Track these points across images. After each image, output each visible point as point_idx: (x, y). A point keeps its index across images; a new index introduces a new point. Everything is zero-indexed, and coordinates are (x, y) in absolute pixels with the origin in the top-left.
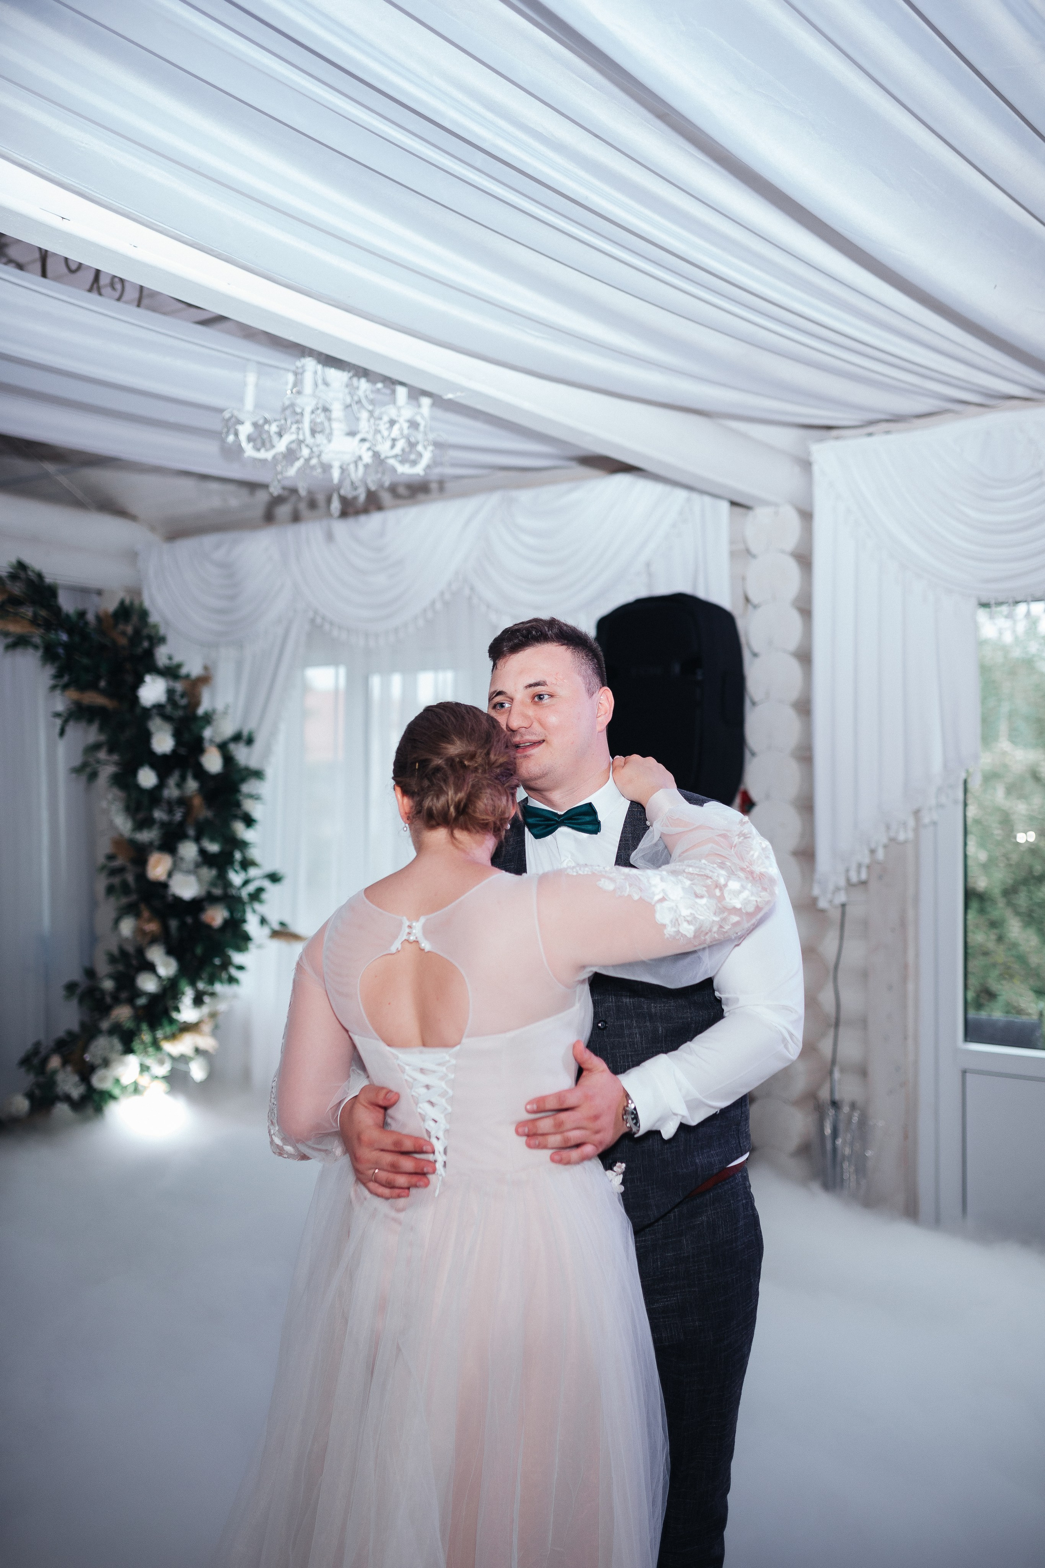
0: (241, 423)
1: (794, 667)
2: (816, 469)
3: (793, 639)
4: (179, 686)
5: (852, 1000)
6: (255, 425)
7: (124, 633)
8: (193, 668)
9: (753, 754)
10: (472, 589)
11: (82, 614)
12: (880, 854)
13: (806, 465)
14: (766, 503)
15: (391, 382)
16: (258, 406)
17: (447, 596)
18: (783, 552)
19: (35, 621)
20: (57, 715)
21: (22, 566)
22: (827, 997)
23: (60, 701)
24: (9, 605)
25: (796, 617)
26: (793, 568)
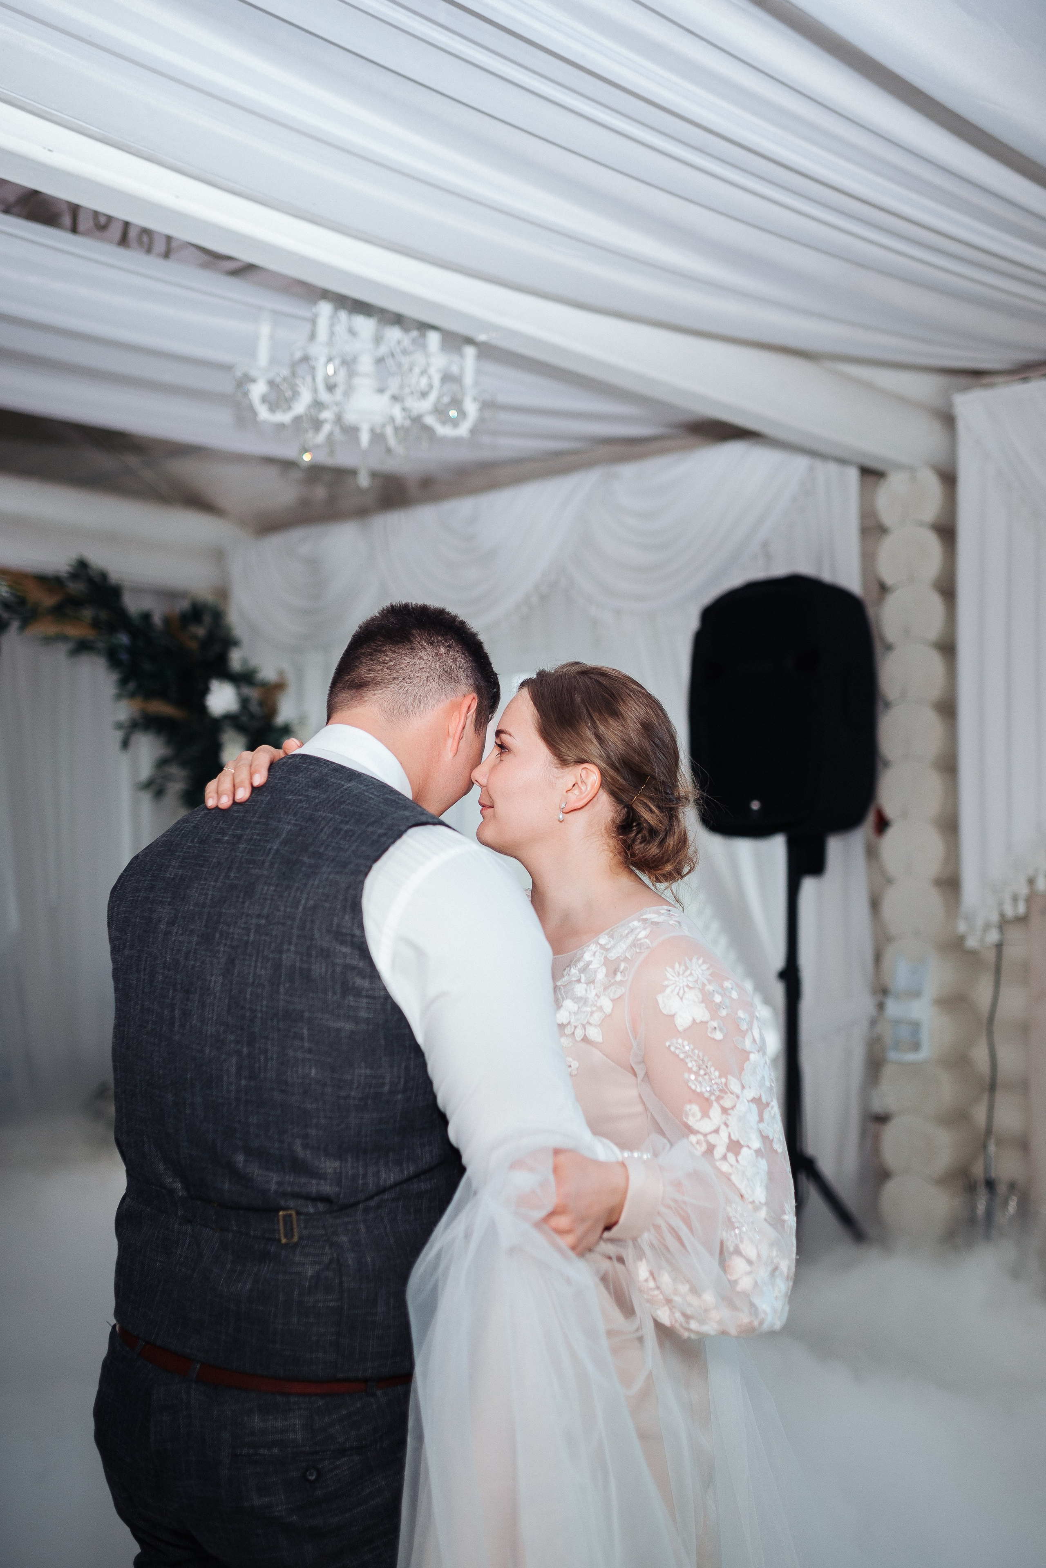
0: (253, 381)
1: (935, 662)
2: (961, 422)
3: (934, 628)
4: (253, 694)
5: (1010, 1059)
6: (271, 383)
7: (194, 637)
8: (268, 673)
9: (889, 765)
10: (570, 581)
11: (146, 617)
13: (949, 420)
15: (424, 327)
16: (273, 361)
17: (543, 589)
18: (921, 524)
19: (96, 624)
20: (119, 726)
21: (82, 565)
22: (980, 1055)
23: (124, 711)
24: (67, 606)
25: (937, 600)
26: (933, 542)
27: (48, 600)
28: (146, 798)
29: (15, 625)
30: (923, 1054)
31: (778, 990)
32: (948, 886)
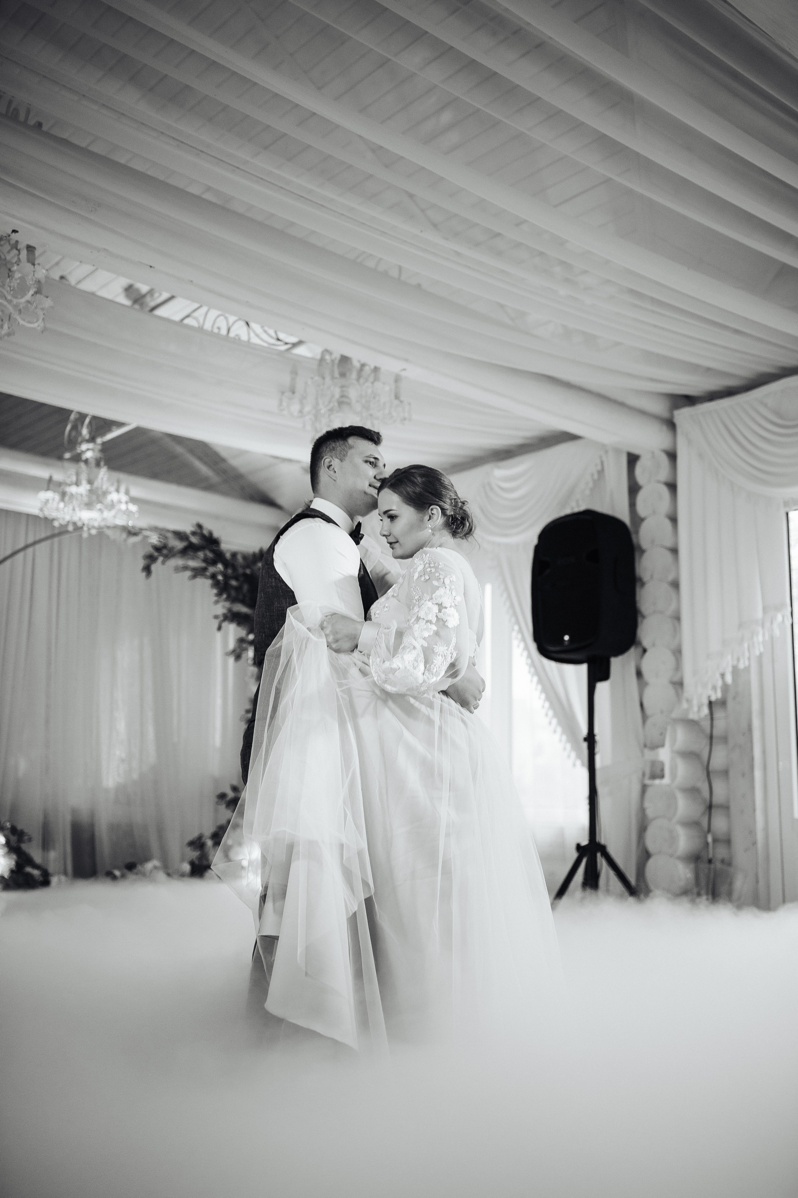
1: (668, 557)
2: (678, 425)
3: (666, 539)
5: (719, 789)
11: (234, 554)
12: (729, 679)
13: (671, 425)
14: (647, 453)
18: (659, 482)
19: (205, 560)
20: (216, 617)
21: (200, 526)
22: (703, 786)
23: (221, 609)
24: (190, 549)
25: (668, 523)
26: (665, 492)
27: (179, 545)
28: (231, 660)
29: (161, 559)
30: (667, 780)
31: (584, 747)
32: (679, 685)
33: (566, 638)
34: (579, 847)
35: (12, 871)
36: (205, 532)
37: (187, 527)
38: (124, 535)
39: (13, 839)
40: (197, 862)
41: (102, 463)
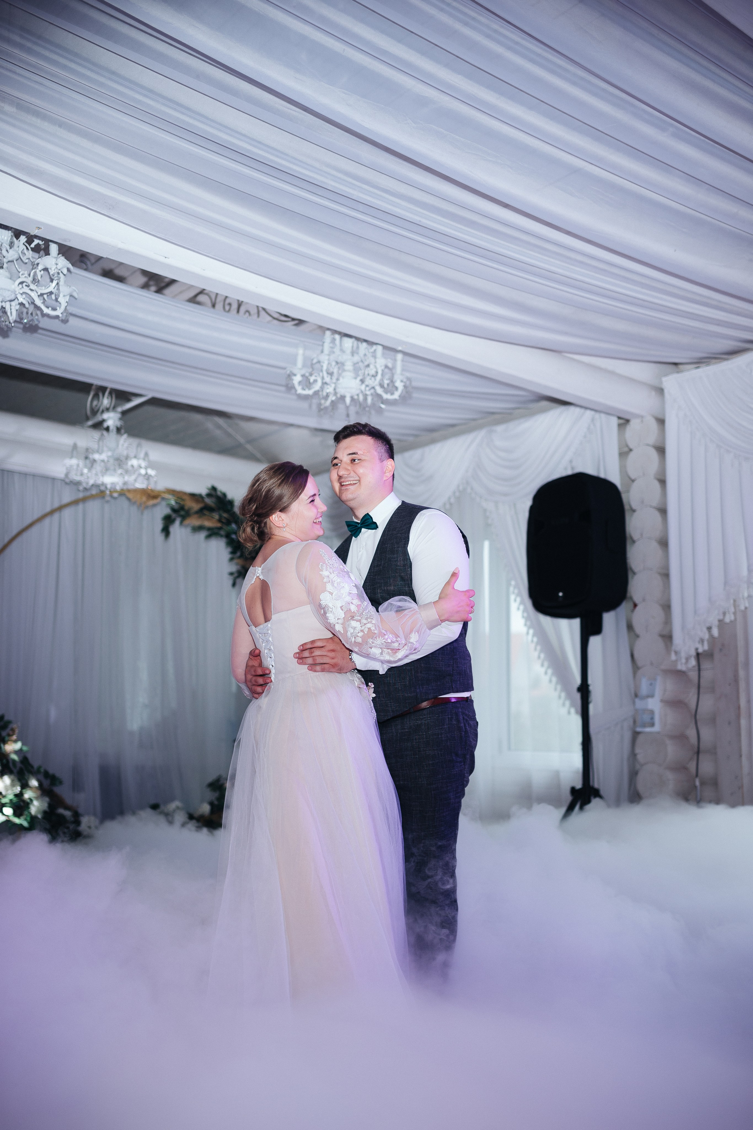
0: (295, 375)
1: (657, 517)
2: (666, 391)
3: (656, 500)
5: (706, 734)
6: (303, 376)
9: (634, 573)
10: (472, 489)
12: (715, 632)
13: (660, 391)
14: (637, 416)
15: (374, 344)
16: (304, 366)
17: (457, 494)
18: (648, 445)
19: (220, 521)
20: (231, 574)
21: (214, 489)
22: (691, 733)
23: (235, 566)
24: (205, 510)
25: (657, 485)
26: (654, 455)
27: (196, 507)
29: (178, 520)
30: (657, 728)
31: (578, 696)
32: (668, 638)
33: (561, 594)
34: (573, 790)
35: (45, 813)
36: (219, 493)
37: (202, 490)
38: (144, 499)
39: (46, 783)
40: (216, 802)
41: (123, 431)
